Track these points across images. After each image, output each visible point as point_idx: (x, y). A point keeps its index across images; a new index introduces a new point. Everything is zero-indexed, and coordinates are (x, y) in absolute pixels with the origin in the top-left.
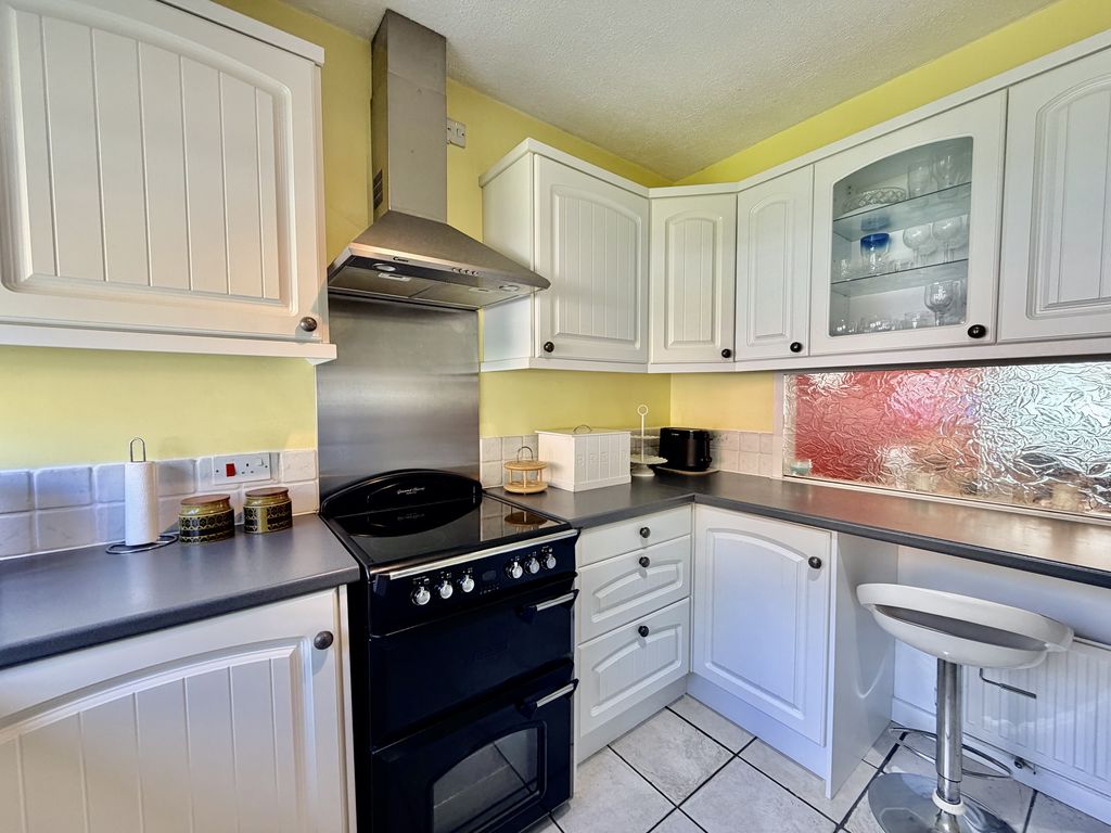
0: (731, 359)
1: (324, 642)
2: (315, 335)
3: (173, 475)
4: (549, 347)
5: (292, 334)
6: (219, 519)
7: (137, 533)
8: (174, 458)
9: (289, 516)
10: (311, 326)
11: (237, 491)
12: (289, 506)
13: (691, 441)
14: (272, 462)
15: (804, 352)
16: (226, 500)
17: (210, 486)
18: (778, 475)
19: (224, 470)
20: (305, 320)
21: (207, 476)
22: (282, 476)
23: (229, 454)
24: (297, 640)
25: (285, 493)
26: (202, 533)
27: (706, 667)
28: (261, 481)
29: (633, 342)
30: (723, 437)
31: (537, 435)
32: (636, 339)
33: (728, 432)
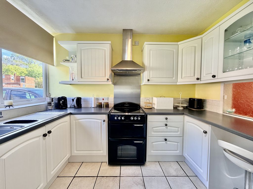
0: (199, 80)
1: (104, 121)
2: (109, 81)
3: (97, 99)
4: (148, 80)
5: (106, 81)
6: (100, 105)
7: (93, 106)
8: (97, 97)
9: (108, 106)
10: (108, 80)
11: (103, 102)
12: (108, 105)
13: (196, 101)
14: (108, 99)
15: (216, 77)
16: (101, 103)
17: (101, 101)
18: (221, 112)
19: (102, 99)
20: (107, 79)
21: (101, 100)
22: (109, 101)
23: (103, 97)
24: (102, 120)
25: (108, 103)
26: (98, 107)
27: (186, 155)
28: (106, 101)
29: (173, 78)
30: (207, 101)
31: (153, 98)
32: (173, 77)
33: (208, 100)
